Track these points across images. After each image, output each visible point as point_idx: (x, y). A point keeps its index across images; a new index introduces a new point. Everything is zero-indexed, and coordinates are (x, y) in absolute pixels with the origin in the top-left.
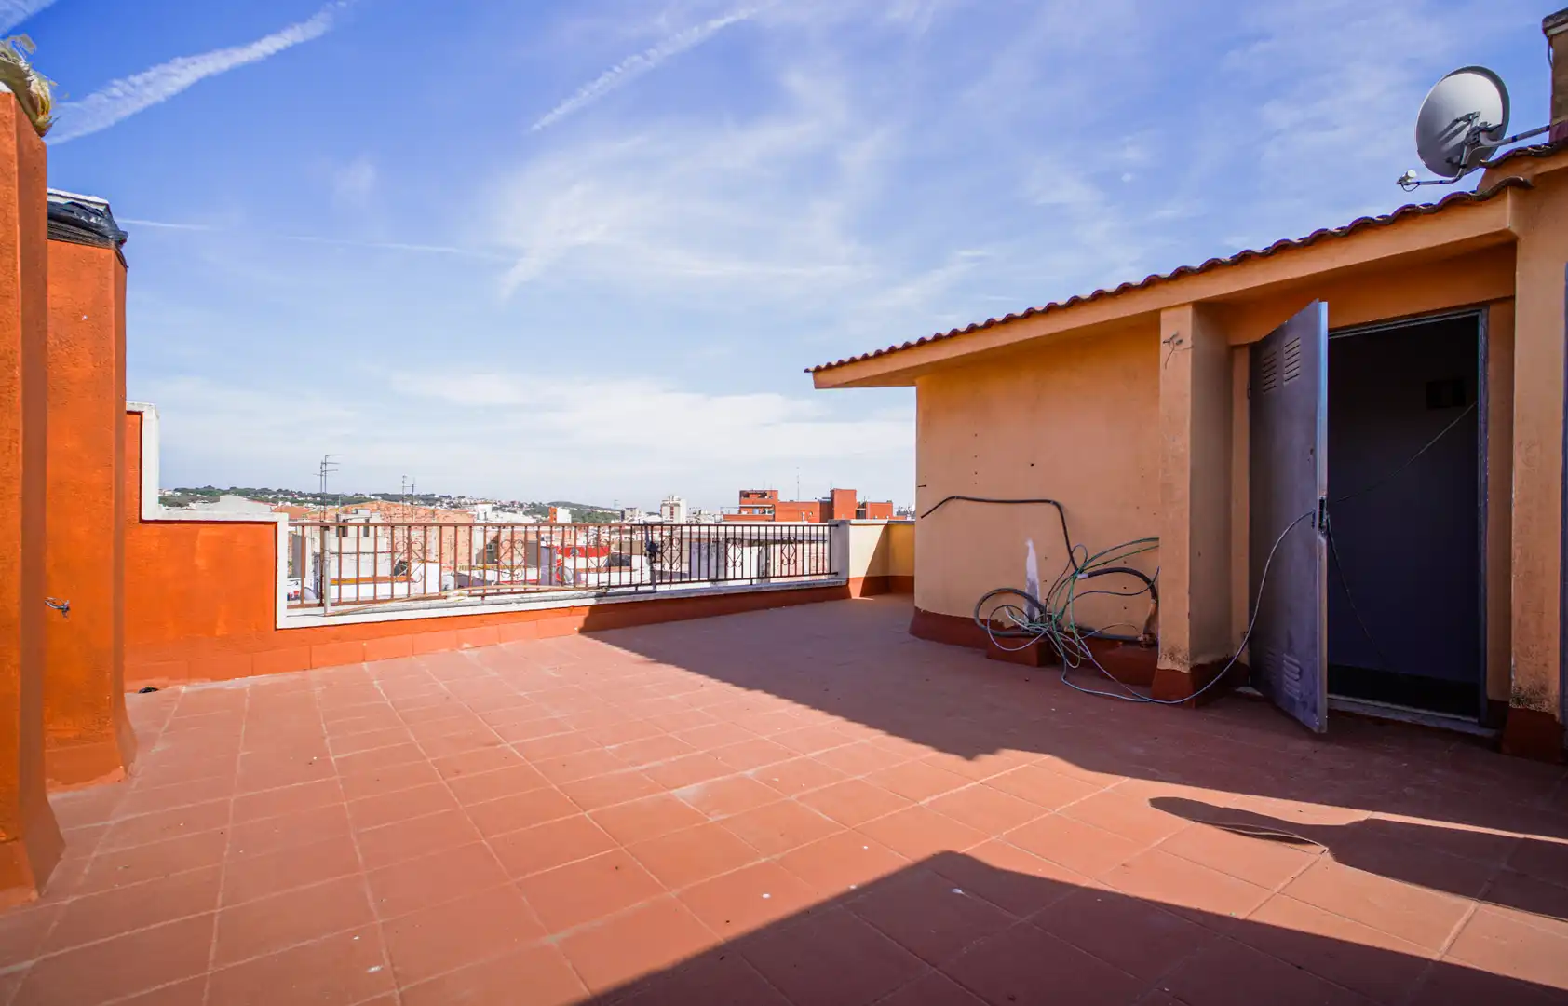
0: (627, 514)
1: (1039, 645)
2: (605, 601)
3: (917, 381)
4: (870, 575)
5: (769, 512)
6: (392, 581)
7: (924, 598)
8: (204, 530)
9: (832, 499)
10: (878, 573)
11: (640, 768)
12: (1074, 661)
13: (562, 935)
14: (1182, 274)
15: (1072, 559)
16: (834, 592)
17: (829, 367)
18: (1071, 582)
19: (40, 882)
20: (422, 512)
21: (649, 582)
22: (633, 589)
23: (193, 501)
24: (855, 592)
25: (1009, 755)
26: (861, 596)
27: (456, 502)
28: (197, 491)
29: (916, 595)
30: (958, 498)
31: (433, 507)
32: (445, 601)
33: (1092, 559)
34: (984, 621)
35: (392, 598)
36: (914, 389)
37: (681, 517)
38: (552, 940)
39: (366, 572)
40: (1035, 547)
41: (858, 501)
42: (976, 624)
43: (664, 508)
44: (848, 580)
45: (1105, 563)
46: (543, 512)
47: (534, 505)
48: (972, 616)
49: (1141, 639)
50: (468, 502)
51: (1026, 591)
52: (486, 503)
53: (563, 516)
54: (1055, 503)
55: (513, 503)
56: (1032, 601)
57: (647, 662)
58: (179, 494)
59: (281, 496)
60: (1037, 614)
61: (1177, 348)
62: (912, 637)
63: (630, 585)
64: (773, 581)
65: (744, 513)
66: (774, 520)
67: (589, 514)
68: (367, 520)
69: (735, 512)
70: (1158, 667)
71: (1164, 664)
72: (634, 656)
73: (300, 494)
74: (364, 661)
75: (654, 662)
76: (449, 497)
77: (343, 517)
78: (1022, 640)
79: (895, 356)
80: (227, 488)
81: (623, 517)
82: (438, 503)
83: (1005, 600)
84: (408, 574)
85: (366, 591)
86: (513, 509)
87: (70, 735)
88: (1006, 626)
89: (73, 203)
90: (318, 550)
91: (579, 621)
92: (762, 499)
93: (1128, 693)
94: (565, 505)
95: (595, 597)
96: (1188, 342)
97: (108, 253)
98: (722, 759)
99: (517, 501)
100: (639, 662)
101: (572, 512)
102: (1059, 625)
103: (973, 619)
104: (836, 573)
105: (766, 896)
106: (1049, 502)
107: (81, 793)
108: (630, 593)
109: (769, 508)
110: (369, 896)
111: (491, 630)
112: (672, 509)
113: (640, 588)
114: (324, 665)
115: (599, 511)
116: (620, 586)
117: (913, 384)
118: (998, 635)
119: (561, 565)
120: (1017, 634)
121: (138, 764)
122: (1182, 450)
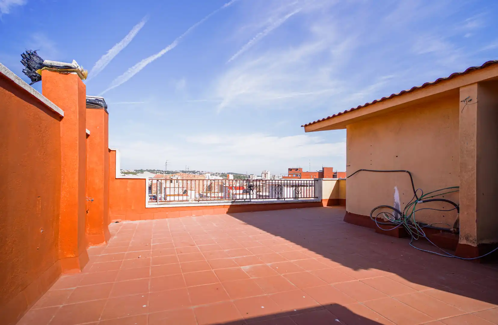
0: (251, 176)
1: (400, 229)
2: (234, 204)
3: (347, 126)
4: (331, 198)
5: (299, 176)
6: (182, 195)
7: (349, 208)
8: (130, 181)
9: (323, 171)
10: (334, 198)
11: (233, 258)
12: (416, 237)
13: (195, 307)
14: (470, 71)
15: (415, 195)
16: (317, 204)
17: (310, 124)
18: (415, 204)
19: (82, 268)
20: (191, 176)
21: (249, 198)
22: (244, 200)
23: (138, 173)
24: (325, 204)
25: (374, 271)
26: (327, 206)
27: (201, 173)
28: (139, 171)
29: (346, 206)
30: (363, 170)
31: (195, 174)
32: (188, 202)
33: (425, 195)
34: (374, 218)
35: (174, 201)
36: (346, 130)
37: (268, 177)
38: (193, 307)
39: (176, 193)
40: (398, 189)
41: (333, 171)
42: (371, 219)
43: (263, 174)
44: (322, 200)
45: (432, 197)
46: (225, 176)
47: (223, 173)
48: (369, 216)
49: (452, 230)
50: (204, 173)
51: (394, 207)
52: (209, 173)
53: (231, 177)
54: (407, 172)
55: (217, 173)
56: (397, 211)
57: (245, 224)
58: (135, 171)
59: (158, 172)
60: (399, 216)
61: (468, 103)
62: (345, 222)
63: (243, 199)
64: (299, 199)
65: (290, 176)
66: (301, 178)
67: (239, 176)
68: (177, 178)
69: (287, 175)
70: (459, 243)
71: (462, 241)
72: (241, 222)
73: (162, 171)
74: (167, 218)
75: (247, 224)
76: (199, 171)
77: (171, 177)
78: (392, 226)
79: (335, 119)
80: (145, 170)
81: (249, 178)
82: (196, 173)
83: (385, 210)
84: (187, 194)
85: (177, 198)
86: (216, 175)
87: (95, 232)
88: (385, 220)
89: (96, 99)
90: (165, 187)
91: (227, 210)
92: (296, 171)
93: (442, 252)
94: (232, 173)
95: (231, 202)
96: (475, 100)
97: (102, 111)
98: (260, 259)
99: (218, 172)
100: (243, 224)
101: (234, 176)
102: (409, 221)
103: (369, 217)
104: (317, 197)
105: (263, 307)
106: (405, 171)
107: (96, 247)
108: (243, 202)
109: (299, 174)
110: (149, 284)
111: (200, 211)
112: (265, 175)
113: (246, 200)
114: (157, 218)
115: (242, 175)
116: (240, 199)
117: (346, 128)
118: (380, 224)
119: (229, 193)
120: (389, 224)
121: (110, 242)
122: (472, 148)
